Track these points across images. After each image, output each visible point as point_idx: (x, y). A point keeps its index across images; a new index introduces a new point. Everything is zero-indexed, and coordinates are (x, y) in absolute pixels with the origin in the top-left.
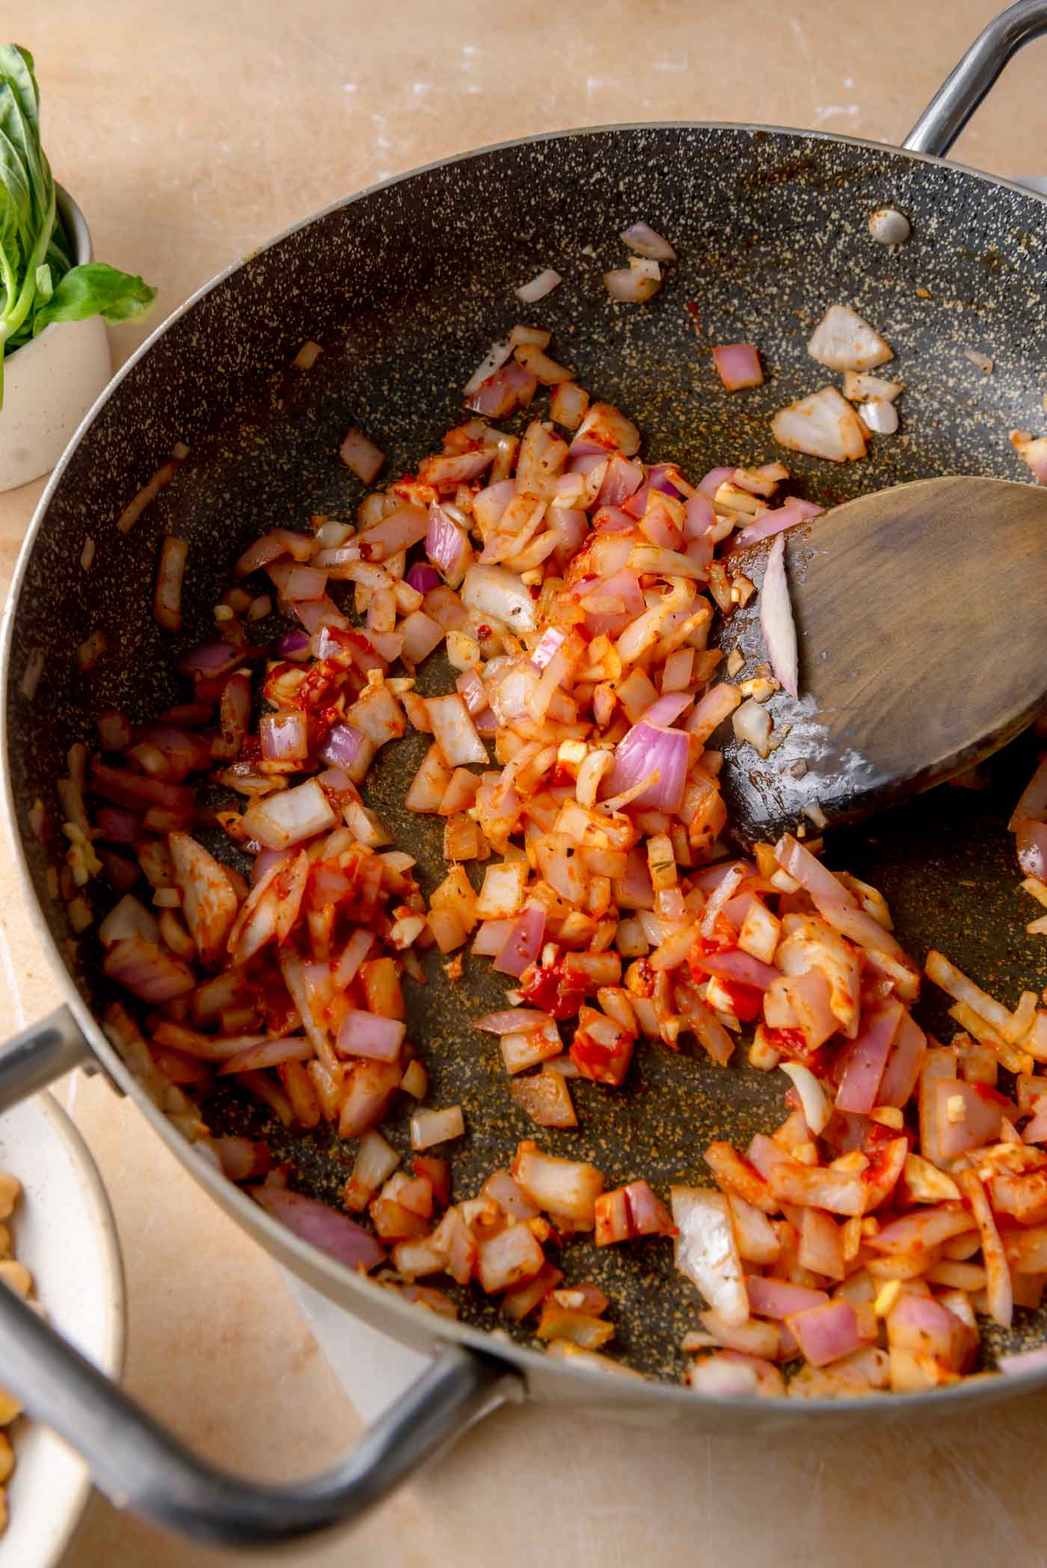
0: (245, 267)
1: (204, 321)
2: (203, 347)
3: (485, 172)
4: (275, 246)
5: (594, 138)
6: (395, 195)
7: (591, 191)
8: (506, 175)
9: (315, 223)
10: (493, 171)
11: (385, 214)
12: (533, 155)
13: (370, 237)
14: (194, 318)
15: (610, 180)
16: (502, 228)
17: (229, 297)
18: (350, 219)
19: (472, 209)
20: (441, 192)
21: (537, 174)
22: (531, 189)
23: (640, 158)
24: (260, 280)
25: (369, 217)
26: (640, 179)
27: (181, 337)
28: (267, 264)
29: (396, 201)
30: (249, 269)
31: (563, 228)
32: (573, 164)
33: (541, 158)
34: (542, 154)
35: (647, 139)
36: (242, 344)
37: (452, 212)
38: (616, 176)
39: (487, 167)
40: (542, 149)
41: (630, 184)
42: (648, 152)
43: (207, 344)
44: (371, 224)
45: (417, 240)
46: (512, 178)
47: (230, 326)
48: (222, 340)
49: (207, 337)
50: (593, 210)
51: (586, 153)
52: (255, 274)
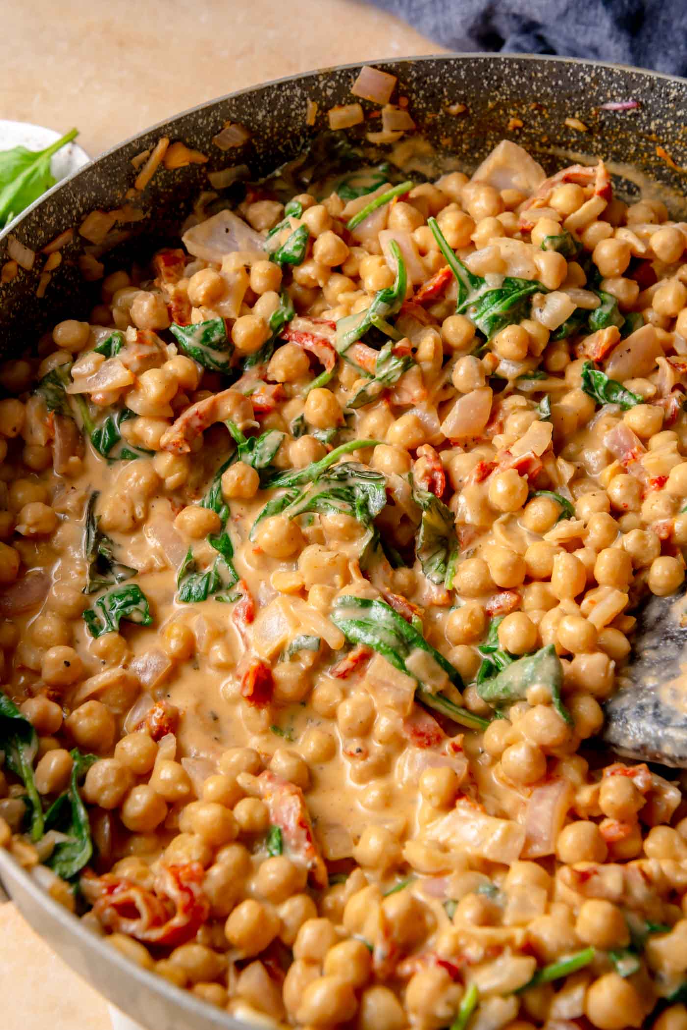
0: (317, 76)
1: (273, 104)
2: (268, 124)
3: (539, 75)
4: (348, 70)
5: (634, 77)
6: (460, 67)
7: (627, 122)
8: (557, 84)
9: (386, 65)
10: (546, 77)
11: (448, 81)
12: (581, 74)
13: (433, 95)
14: (263, 97)
15: (644, 118)
16: (549, 128)
17: (299, 94)
18: (417, 72)
19: (524, 104)
20: (500, 79)
21: (583, 92)
22: (577, 103)
23: (671, 105)
24: (329, 92)
25: (435, 77)
26: (669, 124)
27: (248, 107)
28: (337, 81)
29: (459, 73)
30: (321, 78)
31: (600, 146)
32: (615, 93)
33: (588, 79)
34: (590, 75)
35: (678, 91)
36: (305, 137)
37: (507, 99)
38: (649, 115)
39: (542, 71)
40: (590, 71)
41: (660, 127)
42: (677, 103)
43: (272, 123)
44: (435, 85)
45: (474, 112)
46: (562, 88)
47: (296, 118)
48: (286, 127)
49: (273, 117)
50: (626, 139)
51: (627, 87)
52: (325, 85)
